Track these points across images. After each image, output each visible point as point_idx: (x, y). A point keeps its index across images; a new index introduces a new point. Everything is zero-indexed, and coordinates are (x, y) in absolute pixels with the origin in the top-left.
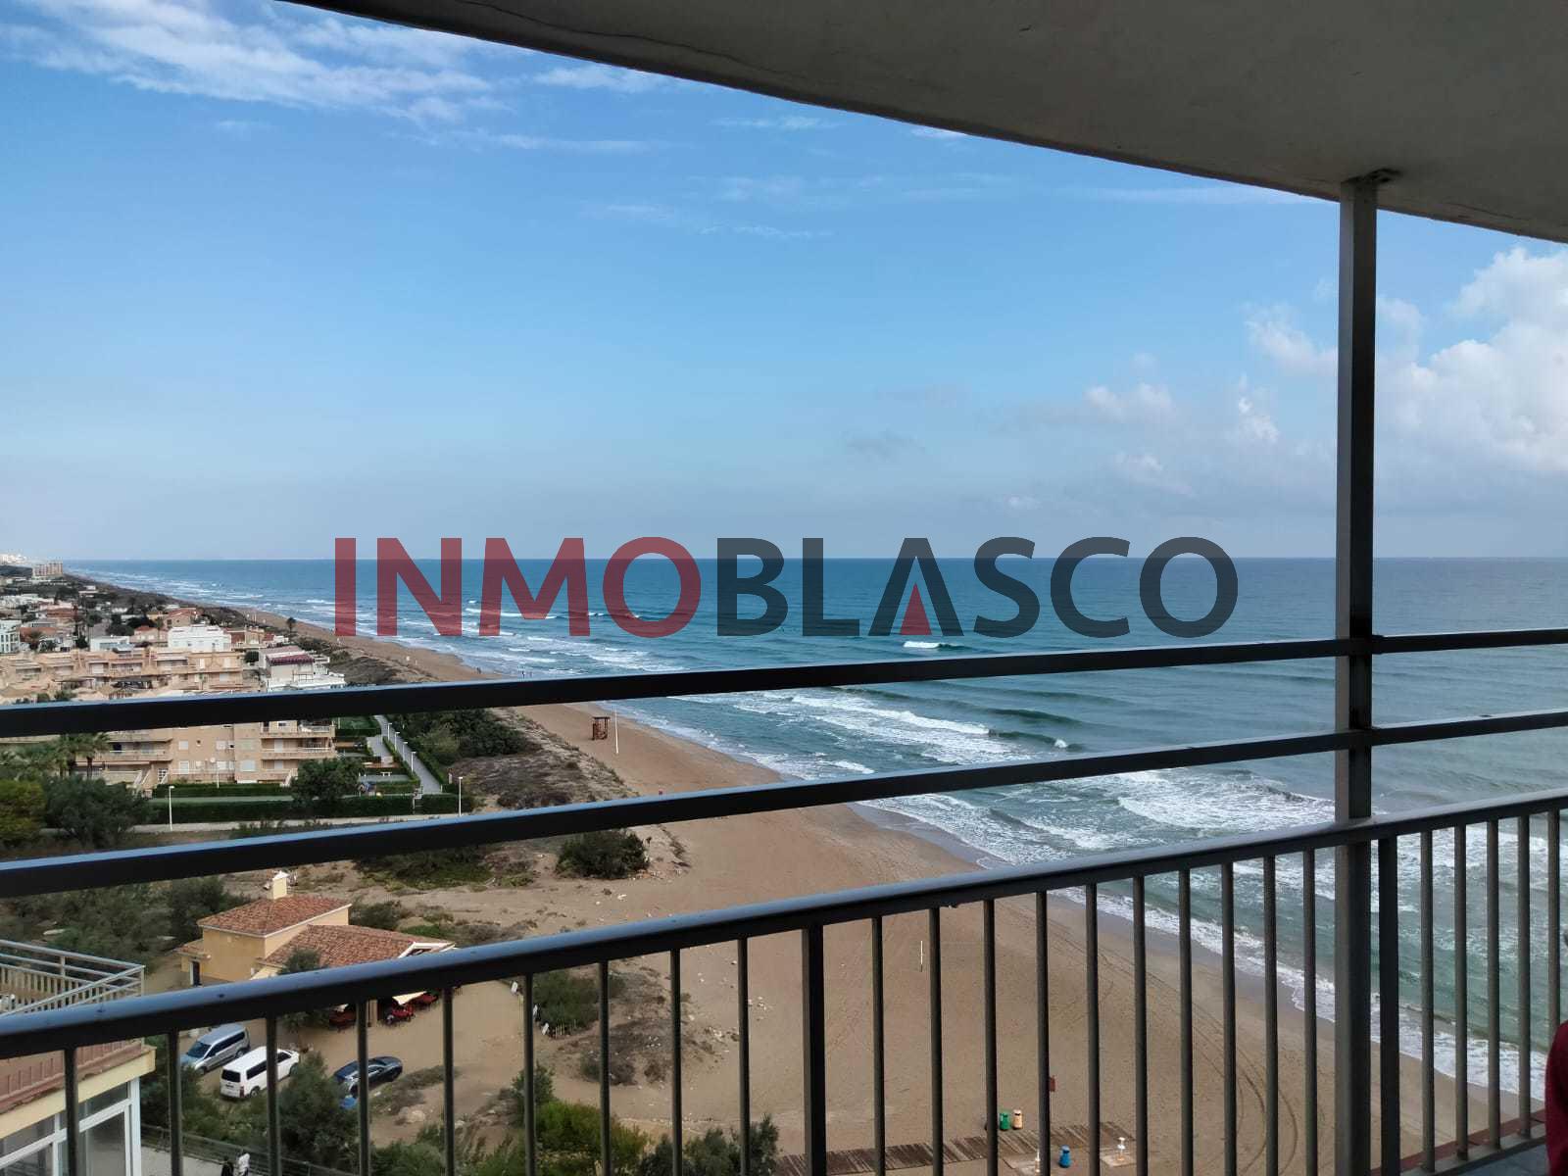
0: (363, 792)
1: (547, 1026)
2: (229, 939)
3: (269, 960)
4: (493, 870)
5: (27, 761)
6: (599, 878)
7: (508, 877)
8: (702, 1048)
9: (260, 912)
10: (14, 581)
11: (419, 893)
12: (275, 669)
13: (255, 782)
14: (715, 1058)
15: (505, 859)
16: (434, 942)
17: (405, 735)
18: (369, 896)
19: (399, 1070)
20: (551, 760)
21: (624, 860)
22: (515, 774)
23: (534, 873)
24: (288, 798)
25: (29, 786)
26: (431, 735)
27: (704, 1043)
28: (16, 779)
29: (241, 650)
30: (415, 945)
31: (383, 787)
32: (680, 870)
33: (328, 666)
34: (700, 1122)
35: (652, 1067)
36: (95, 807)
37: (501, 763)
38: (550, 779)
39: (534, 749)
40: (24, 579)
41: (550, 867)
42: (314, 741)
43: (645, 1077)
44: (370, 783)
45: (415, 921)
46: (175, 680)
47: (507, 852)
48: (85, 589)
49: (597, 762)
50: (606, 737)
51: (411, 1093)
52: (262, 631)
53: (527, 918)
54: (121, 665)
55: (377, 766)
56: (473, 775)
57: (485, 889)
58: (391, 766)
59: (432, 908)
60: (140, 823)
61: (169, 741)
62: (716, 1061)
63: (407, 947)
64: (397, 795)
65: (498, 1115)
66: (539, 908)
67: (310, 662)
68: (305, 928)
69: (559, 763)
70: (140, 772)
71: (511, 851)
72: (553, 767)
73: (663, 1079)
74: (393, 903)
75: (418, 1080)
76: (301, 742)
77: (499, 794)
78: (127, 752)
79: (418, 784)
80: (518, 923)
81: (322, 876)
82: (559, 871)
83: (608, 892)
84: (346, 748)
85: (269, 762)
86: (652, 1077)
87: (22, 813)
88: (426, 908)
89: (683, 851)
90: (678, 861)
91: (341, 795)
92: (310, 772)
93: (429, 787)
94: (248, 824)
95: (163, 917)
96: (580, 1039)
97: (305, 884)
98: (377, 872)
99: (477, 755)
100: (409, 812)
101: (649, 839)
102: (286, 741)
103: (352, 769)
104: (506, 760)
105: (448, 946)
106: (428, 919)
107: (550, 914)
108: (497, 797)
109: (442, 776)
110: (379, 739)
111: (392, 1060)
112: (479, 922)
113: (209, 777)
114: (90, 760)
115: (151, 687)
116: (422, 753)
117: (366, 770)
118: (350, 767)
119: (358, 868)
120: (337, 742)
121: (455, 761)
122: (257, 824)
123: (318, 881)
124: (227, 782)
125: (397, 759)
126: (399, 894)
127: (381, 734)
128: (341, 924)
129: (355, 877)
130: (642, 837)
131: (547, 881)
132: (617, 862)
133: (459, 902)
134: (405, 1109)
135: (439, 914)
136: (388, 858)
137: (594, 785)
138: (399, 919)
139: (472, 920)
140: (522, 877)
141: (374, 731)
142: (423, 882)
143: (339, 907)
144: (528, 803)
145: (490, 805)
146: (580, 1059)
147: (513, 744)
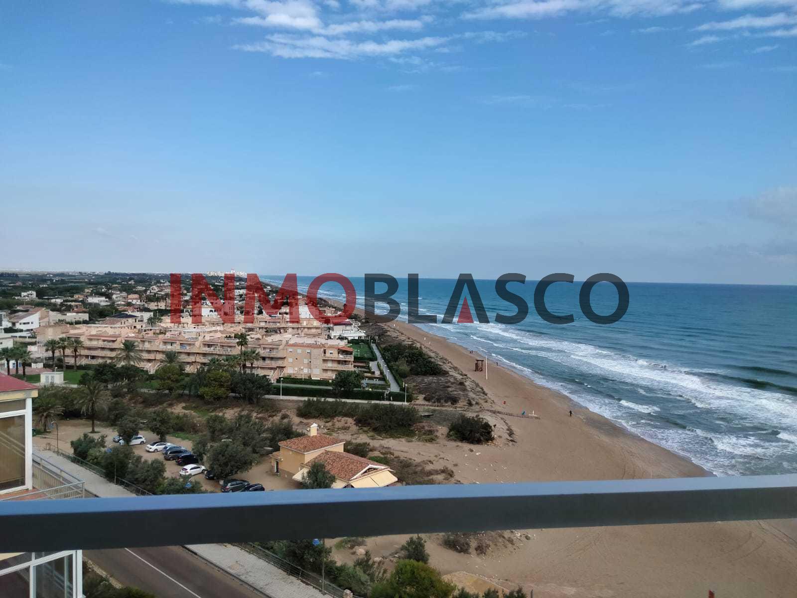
0: (363, 388)
2: (291, 453)
3: (306, 464)
4: (417, 432)
5: (227, 363)
6: (468, 443)
7: (424, 437)
8: (507, 541)
9: (303, 440)
10: (240, 284)
11: (382, 440)
12: (336, 327)
13: (319, 379)
14: (515, 547)
15: (423, 427)
16: (381, 466)
17: (387, 362)
18: (360, 438)
20: (452, 380)
21: (482, 435)
22: (434, 385)
23: (436, 436)
24: (330, 388)
25: (224, 374)
26: (397, 363)
27: (509, 538)
28: (221, 371)
30: (370, 466)
31: (373, 386)
32: (511, 443)
33: (359, 327)
34: (501, 580)
35: (479, 547)
36: (250, 385)
37: (428, 379)
38: (450, 389)
39: (445, 373)
40: (244, 283)
42: (345, 362)
43: (475, 551)
44: (367, 384)
45: (376, 454)
46: (290, 330)
47: (424, 424)
48: (266, 288)
49: (475, 383)
50: (482, 370)
51: (360, 540)
52: (334, 309)
53: (429, 459)
54: (272, 322)
55: (373, 376)
56: (415, 384)
57: (411, 441)
58: (379, 376)
59: (386, 448)
60: (268, 393)
61: (285, 358)
62: (515, 549)
63: (366, 466)
64: (378, 390)
65: (399, 558)
66: (436, 454)
67: (351, 324)
68: (324, 451)
69: (456, 381)
70: (272, 371)
71: (426, 424)
72: (452, 383)
73: (485, 554)
74: (366, 443)
76: (339, 362)
77: (425, 394)
78: (268, 362)
79: (389, 386)
80: (424, 461)
81: (340, 426)
82: (448, 436)
83: (472, 451)
84: (359, 366)
85: (325, 370)
86: (479, 552)
87: (221, 386)
88: (383, 448)
89: (513, 434)
90: (510, 439)
91: (353, 388)
92: (341, 376)
93: (394, 388)
94: (311, 398)
95: (266, 439)
97: (333, 430)
98: (365, 427)
99: (417, 374)
100: (383, 399)
101: (495, 426)
102: (333, 361)
103: (359, 377)
104: (431, 378)
105: (386, 468)
106: (382, 453)
107: (440, 458)
108: (424, 396)
109: (399, 382)
110: (376, 363)
112: (406, 458)
113: (300, 375)
114: (252, 364)
115: (280, 333)
116: (393, 371)
117: (367, 377)
118: (358, 375)
119: (356, 424)
120: (355, 363)
121: (407, 377)
122: (315, 399)
123: (339, 429)
124: (307, 378)
125: (382, 373)
126: (372, 439)
127: (377, 360)
128: (340, 451)
129: (354, 428)
130: (491, 424)
131: (442, 441)
132: (477, 435)
133: (399, 446)
134: (356, 547)
135: (387, 451)
136: (370, 421)
137: (471, 395)
138: (368, 452)
139: (403, 456)
140: (430, 437)
141: (374, 359)
142: (384, 435)
143: (339, 443)
144: (439, 400)
145: (420, 400)
146: (444, 536)
147: (434, 370)
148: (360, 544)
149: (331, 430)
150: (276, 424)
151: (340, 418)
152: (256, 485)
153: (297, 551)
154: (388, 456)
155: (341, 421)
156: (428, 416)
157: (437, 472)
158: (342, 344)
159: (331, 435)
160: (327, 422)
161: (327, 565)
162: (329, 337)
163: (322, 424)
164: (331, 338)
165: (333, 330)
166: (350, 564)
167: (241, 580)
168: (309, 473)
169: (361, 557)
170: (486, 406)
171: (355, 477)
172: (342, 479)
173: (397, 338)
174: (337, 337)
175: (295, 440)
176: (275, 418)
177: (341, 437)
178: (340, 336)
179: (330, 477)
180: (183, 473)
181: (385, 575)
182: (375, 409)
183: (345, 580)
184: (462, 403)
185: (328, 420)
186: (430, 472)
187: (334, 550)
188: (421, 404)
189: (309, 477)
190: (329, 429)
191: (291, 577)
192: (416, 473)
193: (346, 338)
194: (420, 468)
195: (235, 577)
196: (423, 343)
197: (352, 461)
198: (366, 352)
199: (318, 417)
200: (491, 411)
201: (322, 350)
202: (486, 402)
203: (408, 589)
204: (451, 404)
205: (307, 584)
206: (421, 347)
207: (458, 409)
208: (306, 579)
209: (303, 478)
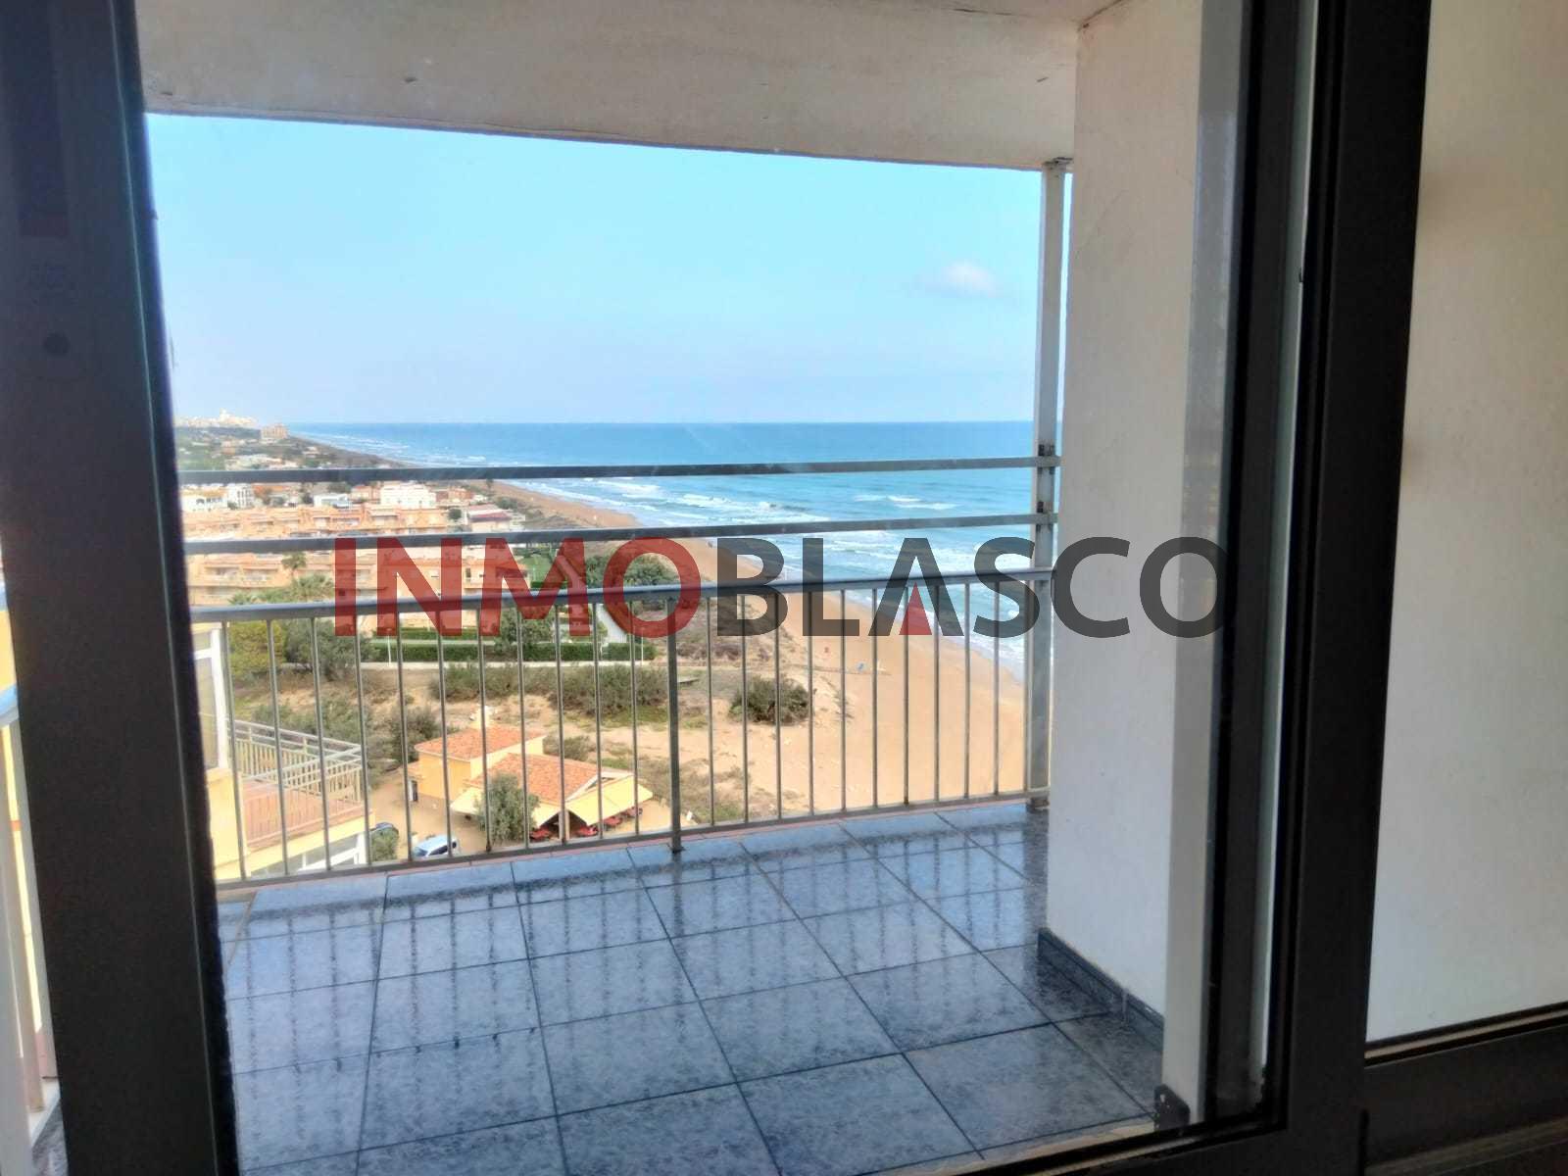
0: (556, 639)
2: (440, 763)
3: (476, 781)
6: (769, 724)
7: (686, 719)
10: (246, 442)
11: (607, 730)
12: (475, 526)
15: (683, 703)
16: (618, 772)
21: (791, 709)
23: (710, 717)
29: (445, 508)
33: (524, 523)
36: (327, 645)
40: (255, 440)
41: (723, 712)
45: (603, 754)
47: (685, 698)
48: (308, 450)
53: (702, 756)
54: (342, 520)
57: (665, 729)
59: (618, 744)
60: (365, 660)
66: (715, 748)
67: (507, 519)
68: (506, 755)
79: (605, 633)
87: (264, 649)
89: (846, 702)
91: (536, 641)
92: (510, 620)
93: (615, 636)
94: (456, 664)
95: (385, 742)
98: (571, 710)
101: (814, 692)
106: (614, 753)
112: (659, 757)
119: (553, 706)
122: (464, 665)
126: (589, 731)
128: (538, 754)
129: (550, 713)
130: (808, 689)
131: (721, 724)
132: (784, 711)
135: (624, 749)
136: (579, 698)
137: (765, 640)
138: (588, 751)
139: (653, 755)
140: (697, 720)
143: (532, 739)
144: (704, 654)
150: (391, 714)
151: (518, 697)
154: (627, 757)
156: (689, 683)
160: (495, 705)
168: (485, 796)
170: (794, 658)
171: (573, 796)
172: (548, 800)
176: (384, 705)
179: (528, 799)
182: (589, 677)
184: (749, 657)
185: (496, 701)
186: (709, 778)
189: (486, 802)
192: (681, 781)
194: (687, 774)
199: (477, 698)
200: (803, 667)
202: (793, 651)
204: (730, 658)
209: (476, 808)
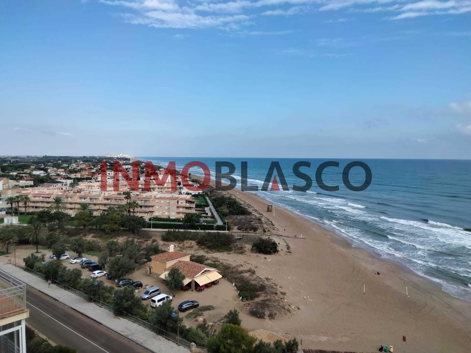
0: (201, 223)
1: (241, 297)
2: (158, 262)
3: (167, 269)
4: (233, 248)
5: (118, 209)
6: (263, 254)
7: (238, 251)
8: (287, 310)
9: (166, 254)
10: (126, 162)
11: (212, 253)
12: (184, 187)
13: (175, 218)
14: (292, 314)
15: (237, 245)
16: (212, 268)
17: (216, 207)
18: (199, 253)
19: (198, 305)
20: (254, 217)
21: (271, 249)
22: (243, 220)
23: (245, 250)
24: (181, 223)
25: (117, 216)
26: (221, 208)
27: (288, 309)
28: (115, 214)
30: (206, 269)
31: (207, 222)
32: (288, 254)
34: (283, 334)
35: (270, 314)
36: (133, 223)
37: (241, 217)
38: (253, 223)
39: (250, 213)
40: (128, 161)
41: (249, 249)
42: (190, 208)
43: (268, 317)
44: (203, 220)
45: (209, 262)
46: (157, 189)
47: (238, 244)
48: (142, 164)
49: (267, 219)
50: (271, 211)
51: (200, 312)
53: (240, 264)
55: (207, 216)
56: (231, 220)
57: (230, 254)
58: (210, 216)
59: (215, 258)
60: (144, 227)
61: (154, 206)
62: (291, 315)
63: (204, 269)
64: (210, 224)
65: (224, 322)
66: (245, 261)
68: (178, 261)
69: (256, 218)
70: (146, 214)
71: (239, 243)
72: (254, 219)
73: (274, 318)
74: (203, 256)
75: (203, 309)
76: (187, 208)
77: (238, 226)
78: (143, 208)
79: (217, 222)
80: (238, 265)
81: (188, 246)
82: (252, 250)
83: (266, 258)
84: (199, 210)
85: (178, 213)
86: (270, 317)
87: (115, 223)
88: (214, 258)
89: (290, 248)
90: (288, 251)
91: (195, 223)
92: (187, 216)
93: (220, 223)
94: (170, 230)
95: (143, 254)
96: (251, 303)
97: (183, 248)
99: (233, 214)
100: (213, 229)
101: (279, 244)
102: (183, 207)
103: (199, 216)
104: (241, 216)
105: (215, 270)
106: (212, 261)
107: (247, 263)
108: (237, 227)
109: (223, 219)
110: (208, 208)
111: (196, 302)
112: (227, 263)
113: (163, 216)
114: (134, 210)
115: (151, 191)
116: (219, 213)
117: (203, 217)
118: (198, 216)
119: (197, 245)
120: (197, 208)
121: (227, 216)
122: (172, 230)
123: (187, 247)
124: (168, 218)
125: (212, 214)
126: (207, 253)
127: (209, 206)
128: (188, 261)
129: (196, 247)
130: (277, 242)
131: (248, 253)
132: (269, 249)
133: (223, 257)
134: (198, 317)
135: (216, 260)
136: (205, 242)
137: (265, 226)
138: (205, 260)
139: (225, 263)
140: (241, 251)
141: (207, 205)
142: (214, 250)
143: (187, 256)
144: (246, 229)
145: (235, 229)
146: (250, 309)
147: (243, 212)
148: (200, 315)
149: (182, 249)
150: (149, 245)
151: (187, 241)
152: (137, 282)
153: (162, 321)
154: (217, 263)
155: (187, 243)
156: (240, 239)
157: (245, 272)
158: (188, 197)
159: (182, 251)
160: (180, 244)
161: (180, 328)
162: (180, 193)
163: (177, 245)
164: (181, 194)
165: (183, 189)
166: (194, 327)
167: (129, 339)
168: (169, 274)
169: (201, 323)
170: (274, 232)
171: (197, 276)
172: (189, 277)
173: (221, 193)
174: (185, 193)
175: (160, 255)
176: (148, 242)
177: (188, 252)
178: (187, 192)
179: (182, 276)
180: (92, 276)
181: (215, 333)
182: (208, 235)
183: (191, 337)
184: (260, 231)
185: (181, 242)
186: (241, 271)
187: (184, 319)
188: (236, 232)
189: (169, 276)
190: (181, 248)
191: (159, 336)
192: (233, 272)
193: (191, 194)
194: (235, 270)
195: (125, 337)
196: (237, 196)
197: (195, 266)
198: (202, 202)
199: (174, 241)
200: (277, 235)
201: (176, 201)
202: (274, 230)
203: (229, 341)
204: (254, 231)
205: (169, 340)
206: (235, 198)
207: (257, 234)
208: (168, 337)
209: (166, 277)
